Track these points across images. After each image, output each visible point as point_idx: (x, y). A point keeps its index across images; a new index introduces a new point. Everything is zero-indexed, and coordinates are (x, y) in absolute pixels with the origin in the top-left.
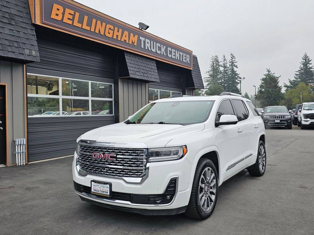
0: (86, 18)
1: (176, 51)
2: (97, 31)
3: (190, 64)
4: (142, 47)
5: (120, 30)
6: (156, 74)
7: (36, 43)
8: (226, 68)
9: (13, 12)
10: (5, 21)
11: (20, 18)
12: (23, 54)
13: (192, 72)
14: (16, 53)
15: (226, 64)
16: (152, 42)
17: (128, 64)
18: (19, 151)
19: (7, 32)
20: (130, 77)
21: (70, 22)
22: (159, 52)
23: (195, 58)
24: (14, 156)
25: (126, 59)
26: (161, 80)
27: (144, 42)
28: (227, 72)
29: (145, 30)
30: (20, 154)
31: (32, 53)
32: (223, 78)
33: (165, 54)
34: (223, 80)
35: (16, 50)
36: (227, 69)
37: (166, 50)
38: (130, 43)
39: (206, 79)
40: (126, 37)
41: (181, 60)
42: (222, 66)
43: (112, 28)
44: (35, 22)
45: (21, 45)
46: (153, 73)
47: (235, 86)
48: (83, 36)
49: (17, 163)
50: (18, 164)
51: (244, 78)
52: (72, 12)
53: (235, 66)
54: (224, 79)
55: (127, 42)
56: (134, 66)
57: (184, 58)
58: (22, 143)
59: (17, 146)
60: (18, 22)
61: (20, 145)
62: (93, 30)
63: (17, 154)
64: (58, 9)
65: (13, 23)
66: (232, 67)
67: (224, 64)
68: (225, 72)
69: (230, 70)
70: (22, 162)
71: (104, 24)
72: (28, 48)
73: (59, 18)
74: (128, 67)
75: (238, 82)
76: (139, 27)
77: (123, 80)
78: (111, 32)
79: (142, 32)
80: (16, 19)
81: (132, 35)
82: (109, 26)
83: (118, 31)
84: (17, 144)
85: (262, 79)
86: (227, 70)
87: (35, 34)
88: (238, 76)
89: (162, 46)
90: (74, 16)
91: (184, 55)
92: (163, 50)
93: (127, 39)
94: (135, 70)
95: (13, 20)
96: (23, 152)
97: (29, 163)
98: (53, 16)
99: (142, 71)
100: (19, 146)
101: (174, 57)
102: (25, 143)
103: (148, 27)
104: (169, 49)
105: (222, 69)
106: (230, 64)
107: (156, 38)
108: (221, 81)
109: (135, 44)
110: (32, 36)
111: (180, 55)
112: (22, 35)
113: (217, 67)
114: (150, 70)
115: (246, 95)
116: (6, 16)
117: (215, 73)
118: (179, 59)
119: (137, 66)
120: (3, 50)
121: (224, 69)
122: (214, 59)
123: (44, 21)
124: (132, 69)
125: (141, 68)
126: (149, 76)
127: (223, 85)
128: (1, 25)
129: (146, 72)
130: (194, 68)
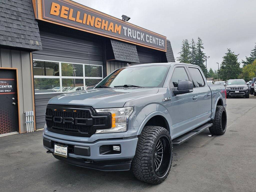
0: (79, 13)
1: (153, 37)
2: (88, 24)
3: (164, 48)
4: (125, 35)
5: (107, 22)
6: (137, 56)
7: (39, 35)
8: (194, 49)
9: (20, 10)
10: (13, 18)
11: (25, 15)
12: (28, 44)
13: (166, 54)
14: (23, 44)
15: (195, 46)
16: (133, 31)
17: (114, 49)
18: (29, 121)
19: (15, 26)
20: (116, 59)
21: (66, 17)
22: (139, 39)
23: (169, 43)
24: (25, 125)
25: (112, 45)
27: (127, 30)
28: (195, 52)
29: (127, 21)
30: (30, 124)
31: (36, 43)
32: (192, 57)
33: (144, 40)
34: (192, 59)
35: (23, 41)
36: (195, 50)
37: (145, 37)
39: (178, 58)
40: (111, 27)
41: (157, 44)
42: (191, 48)
43: (100, 20)
44: (38, 18)
45: (27, 37)
46: (134, 56)
47: (202, 64)
48: (77, 27)
50: (28, 131)
51: (209, 57)
52: (68, 9)
53: (202, 48)
54: (193, 58)
55: (113, 31)
56: (118, 50)
57: (160, 42)
58: (31, 115)
59: (27, 117)
60: (24, 18)
62: (84, 23)
63: (27, 124)
64: (56, 7)
65: (20, 19)
66: (199, 48)
67: (193, 46)
68: (194, 52)
69: (198, 51)
70: (31, 129)
71: (94, 17)
72: (32, 39)
73: (57, 14)
74: (114, 52)
75: (205, 60)
76: (123, 19)
77: (110, 62)
78: (100, 23)
79: (125, 23)
80: (22, 16)
81: (116, 25)
82: (97, 19)
83: (105, 23)
84: (27, 115)
85: (223, 57)
86: (195, 51)
87: (38, 28)
88: (204, 55)
89: (141, 33)
90: (69, 11)
91: (160, 40)
92: (142, 37)
93: (112, 29)
94: (119, 53)
95: (19, 17)
96: (32, 122)
97: (37, 130)
98: (52, 12)
99: (126, 54)
100: (29, 117)
101: (151, 42)
102: (33, 115)
103: (129, 18)
104: (147, 36)
105: (191, 50)
106: (198, 45)
107: (136, 28)
108: (190, 60)
109: (119, 33)
110: (35, 29)
111: (156, 40)
112: (27, 28)
113: (187, 48)
114: (132, 53)
115: (211, 71)
116: (14, 14)
117: (185, 53)
118: (155, 44)
119: (121, 51)
120: (12, 41)
121: (193, 50)
122: (184, 42)
123: (45, 17)
124: (117, 53)
125: (125, 52)
126: (131, 58)
127: (192, 62)
128: (10, 21)
129: (128, 55)
130: (168, 50)
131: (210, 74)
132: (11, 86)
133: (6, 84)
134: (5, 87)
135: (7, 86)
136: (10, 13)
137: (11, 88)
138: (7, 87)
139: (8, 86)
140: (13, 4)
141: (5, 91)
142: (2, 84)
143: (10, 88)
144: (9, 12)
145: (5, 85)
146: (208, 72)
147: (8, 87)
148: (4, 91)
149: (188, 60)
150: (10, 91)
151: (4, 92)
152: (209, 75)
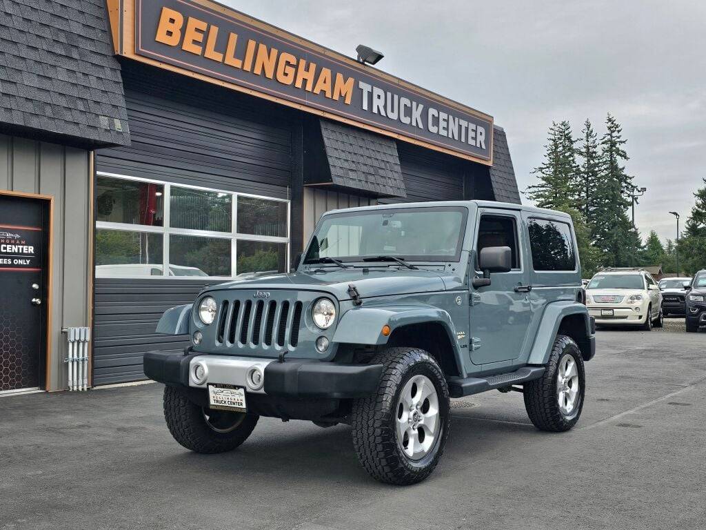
0: (234, 38)
1: (451, 117)
2: (258, 71)
3: (486, 152)
4: (365, 107)
5: (313, 66)
7: (121, 102)
8: (593, 158)
9: (77, 29)
10: (59, 51)
11: (89, 43)
12: (95, 128)
13: (492, 172)
14: (80, 126)
15: (595, 147)
16: (389, 95)
17: (329, 152)
18: (75, 357)
19: (63, 76)
20: (335, 183)
21: (197, 50)
22: (406, 120)
23: (500, 136)
24: (63, 368)
25: (325, 139)
26: (409, 192)
27: (370, 95)
28: (597, 169)
29: (374, 63)
30: (78, 364)
31: (114, 125)
32: (585, 189)
33: (421, 126)
34: (583, 194)
35: (82, 119)
36: (597, 161)
37: (425, 115)
38: (336, 97)
39: (532, 190)
40: (325, 82)
42: (581, 153)
43: (293, 61)
44: (121, 51)
45: (92, 106)
47: (621, 214)
48: (226, 81)
49: (70, 384)
50: (73, 387)
51: (644, 189)
52: (203, 26)
53: (621, 155)
54: (587, 192)
55: (328, 95)
56: (343, 156)
57: (471, 134)
58: (82, 339)
59: (71, 345)
60: (87, 53)
61: (79, 342)
62: (248, 67)
63: (70, 364)
64: (172, 21)
65: (75, 56)
66: (611, 156)
67: (587, 147)
68: (591, 169)
69: (605, 166)
70: (80, 383)
71: (274, 52)
72: (106, 112)
73: (173, 41)
75: (630, 199)
76: (358, 57)
77: (315, 190)
78: (291, 71)
79: (366, 69)
80: (81, 46)
81: (340, 77)
82: (285, 57)
83: (307, 69)
84: (72, 339)
85: (697, 193)
86: (596, 165)
87: (121, 81)
88: (629, 184)
89: (414, 104)
90: (206, 34)
91: (472, 126)
92: (417, 114)
93: (327, 88)
94: (346, 165)
95: (74, 49)
96: (83, 360)
97: (95, 388)
98: (161, 37)
99: (365, 169)
100: (76, 344)
101: (443, 133)
103: (380, 57)
104: (432, 112)
105: (580, 161)
106: (606, 146)
107: (398, 85)
108: (577, 197)
109: (348, 101)
110: (114, 85)
111: (460, 126)
112: (93, 82)
113: (567, 154)
114: (383, 165)
115: (653, 241)
116: (61, 40)
117: (561, 172)
118: (456, 138)
119: (350, 157)
120: (54, 119)
121: (588, 161)
122: (557, 133)
123: (140, 49)
124: (338, 163)
125: (361, 160)
126: (381, 181)
127: (583, 207)
128: (50, 60)
129: (372, 171)
130: (497, 160)
131: (648, 255)
132: (31, 249)
133: (18, 242)
134: (15, 249)
135: (21, 247)
136: (50, 37)
137: (31, 254)
138: (21, 251)
139: (25, 247)
140: (58, 10)
141: (16, 262)
142: (8, 241)
143: (28, 254)
144: (47, 33)
145: (15, 244)
146: (643, 244)
147: (24, 252)
148: (12, 261)
149: (570, 198)
150: (28, 262)
151: (12, 265)
152: (646, 258)
